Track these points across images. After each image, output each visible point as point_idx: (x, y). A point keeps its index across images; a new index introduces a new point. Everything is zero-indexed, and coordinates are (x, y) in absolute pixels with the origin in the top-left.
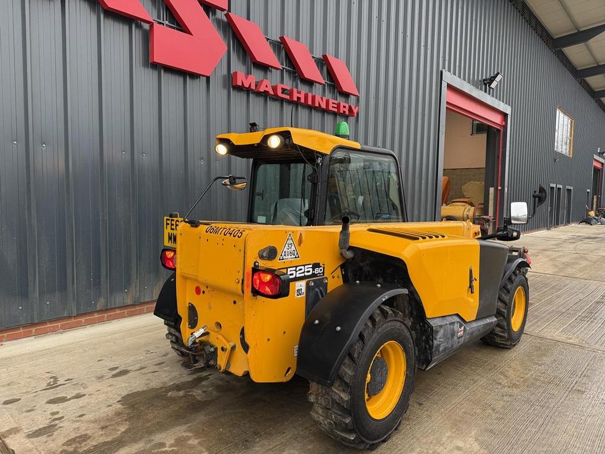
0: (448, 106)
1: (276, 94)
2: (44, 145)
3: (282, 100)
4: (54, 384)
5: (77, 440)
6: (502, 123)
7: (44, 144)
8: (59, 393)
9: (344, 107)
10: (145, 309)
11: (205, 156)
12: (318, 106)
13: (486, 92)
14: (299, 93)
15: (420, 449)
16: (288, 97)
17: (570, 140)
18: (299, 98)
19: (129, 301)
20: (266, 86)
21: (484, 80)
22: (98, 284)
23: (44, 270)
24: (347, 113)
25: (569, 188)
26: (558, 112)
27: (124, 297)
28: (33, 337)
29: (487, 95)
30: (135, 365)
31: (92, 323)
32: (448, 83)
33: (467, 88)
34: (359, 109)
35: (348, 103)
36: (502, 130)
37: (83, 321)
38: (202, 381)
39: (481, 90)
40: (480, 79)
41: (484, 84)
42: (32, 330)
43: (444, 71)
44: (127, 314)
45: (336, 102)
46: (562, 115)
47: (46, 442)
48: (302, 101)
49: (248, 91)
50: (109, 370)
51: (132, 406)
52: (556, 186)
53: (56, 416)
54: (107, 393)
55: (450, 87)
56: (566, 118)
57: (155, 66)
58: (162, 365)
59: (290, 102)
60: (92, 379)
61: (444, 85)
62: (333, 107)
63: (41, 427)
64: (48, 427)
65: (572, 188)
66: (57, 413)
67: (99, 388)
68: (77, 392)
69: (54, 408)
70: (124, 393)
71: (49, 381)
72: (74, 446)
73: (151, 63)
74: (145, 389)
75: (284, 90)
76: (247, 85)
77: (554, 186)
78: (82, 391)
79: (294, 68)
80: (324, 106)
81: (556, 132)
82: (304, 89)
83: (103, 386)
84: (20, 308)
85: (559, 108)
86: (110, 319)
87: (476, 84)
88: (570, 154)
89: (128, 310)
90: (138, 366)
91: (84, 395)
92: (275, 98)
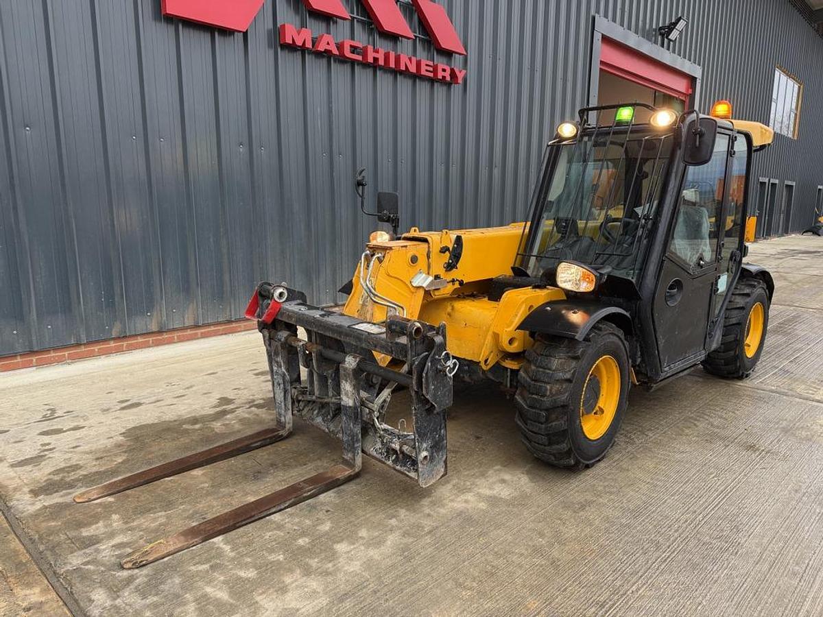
0: (602, 67)
1: (342, 54)
2: (28, 128)
3: (353, 62)
4: (51, 415)
5: (66, 469)
6: (688, 90)
7: (28, 126)
8: (55, 425)
9: (444, 70)
10: (176, 337)
11: (245, 140)
12: (404, 69)
13: (662, 45)
14: (376, 51)
15: (457, 480)
16: (360, 58)
17: (796, 115)
18: (376, 59)
19: (154, 328)
20: (328, 44)
21: (660, 29)
22: (111, 304)
23: (41, 287)
24: (448, 79)
25: (790, 183)
26: (777, 73)
27: (146, 322)
28: (34, 368)
29: (664, 50)
30: (150, 397)
31: (107, 353)
32: (603, 35)
33: (633, 40)
34: (466, 74)
35: (450, 65)
36: (688, 101)
37: (96, 350)
38: (226, 415)
39: (655, 43)
40: (654, 27)
41: (661, 34)
42: (32, 360)
43: (597, 16)
44: (153, 343)
45: (431, 64)
46: (784, 78)
47: (31, 471)
48: (381, 62)
49: (303, 50)
50: (119, 402)
51: (137, 439)
52: (769, 180)
53: (47, 447)
54: (110, 425)
55: (606, 39)
56: (791, 82)
57: (171, 19)
58: (183, 398)
59: (365, 65)
60: (96, 411)
61: (598, 37)
62: (427, 71)
63: (27, 457)
64: (35, 457)
65: (794, 184)
66: (49, 444)
67: (102, 421)
68: (76, 424)
69: (46, 439)
70: (130, 426)
71: (45, 413)
72: (61, 475)
73: (164, 15)
74: (156, 421)
75: (354, 49)
76: (299, 43)
77: (766, 180)
78: (82, 423)
79: (369, 17)
80: (413, 69)
81: (773, 103)
82: (384, 46)
83: (107, 419)
84: (15, 332)
85: (780, 68)
86: (131, 348)
87: (646, 35)
88: (794, 136)
89: (154, 338)
90: (154, 399)
91: (83, 427)
92: (342, 60)
